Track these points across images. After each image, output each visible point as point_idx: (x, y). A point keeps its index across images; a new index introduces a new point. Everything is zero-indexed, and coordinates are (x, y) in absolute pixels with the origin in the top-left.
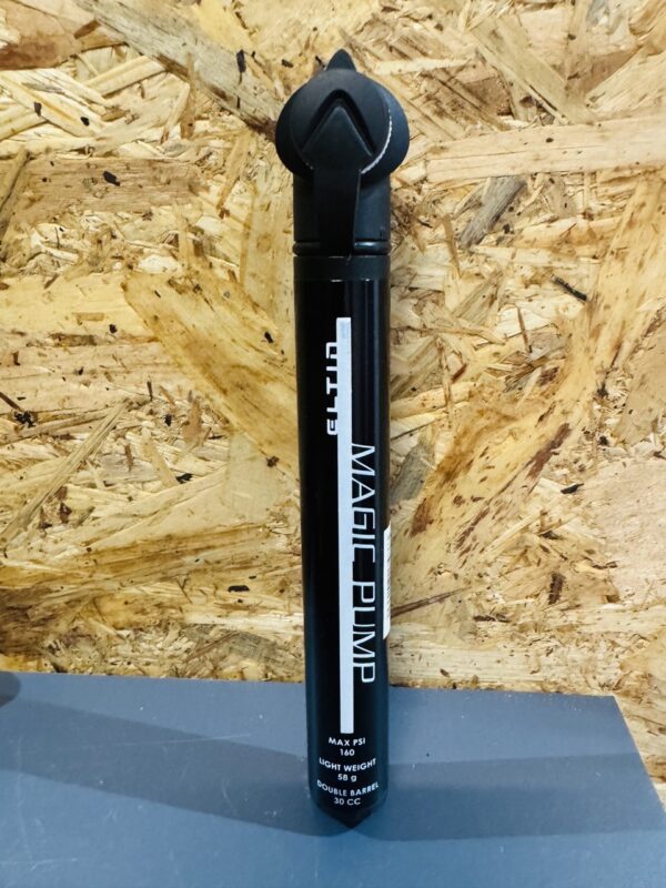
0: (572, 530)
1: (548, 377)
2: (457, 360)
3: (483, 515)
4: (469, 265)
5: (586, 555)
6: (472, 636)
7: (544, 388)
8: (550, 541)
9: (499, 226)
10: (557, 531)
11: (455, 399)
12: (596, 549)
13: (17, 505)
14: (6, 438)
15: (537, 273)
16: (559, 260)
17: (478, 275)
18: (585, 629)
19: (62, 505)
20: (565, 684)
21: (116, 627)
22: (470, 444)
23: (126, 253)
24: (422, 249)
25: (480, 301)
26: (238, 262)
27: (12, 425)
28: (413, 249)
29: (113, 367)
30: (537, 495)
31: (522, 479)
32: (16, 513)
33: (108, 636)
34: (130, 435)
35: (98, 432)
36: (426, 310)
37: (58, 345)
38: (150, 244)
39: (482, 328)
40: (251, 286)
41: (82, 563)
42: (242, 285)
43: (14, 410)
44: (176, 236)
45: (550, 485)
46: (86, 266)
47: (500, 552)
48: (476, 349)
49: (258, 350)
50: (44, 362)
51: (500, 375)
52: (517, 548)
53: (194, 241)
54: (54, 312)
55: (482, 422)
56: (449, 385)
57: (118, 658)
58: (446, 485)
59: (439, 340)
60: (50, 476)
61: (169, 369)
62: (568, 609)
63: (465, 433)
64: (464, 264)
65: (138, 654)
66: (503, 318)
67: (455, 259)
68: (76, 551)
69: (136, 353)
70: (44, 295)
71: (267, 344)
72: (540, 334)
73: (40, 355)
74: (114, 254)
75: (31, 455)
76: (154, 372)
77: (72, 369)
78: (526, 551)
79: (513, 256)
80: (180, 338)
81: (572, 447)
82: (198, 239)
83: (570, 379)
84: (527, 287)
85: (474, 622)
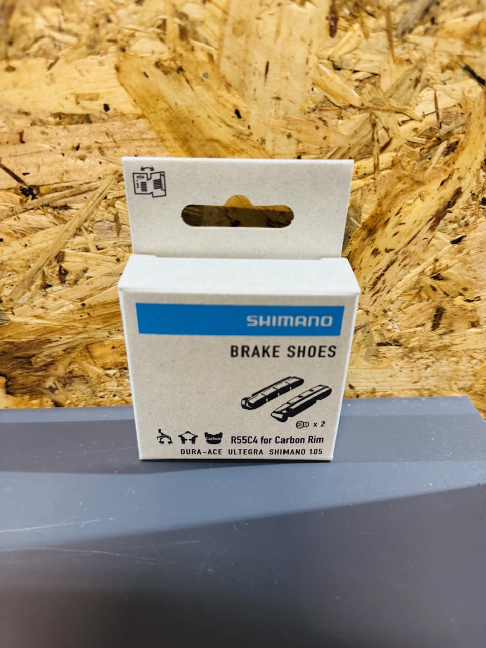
0: (455, 273)
1: (451, 149)
2: (385, 135)
3: (392, 263)
4: (402, 52)
5: (462, 291)
6: (374, 358)
7: (447, 158)
8: (438, 282)
9: (428, 17)
10: (444, 274)
11: (381, 166)
12: (468, 286)
13: (22, 269)
14: (13, 210)
15: (452, 61)
16: (469, 49)
17: (408, 61)
18: (454, 348)
19: (61, 267)
20: (435, 389)
21: (105, 368)
22: (388, 205)
23: (119, 37)
24: (367, 36)
25: (408, 83)
26: (216, 45)
27: (18, 198)
28: (360, 36)
29: (106, 143)
30: (433, 245)
31: (425, 233)
32: (21, 277)
33: (98, 375)
34: (118, 204)
35: (91, 202)
36: (364, 91)
37: (58, 124)
38: (141, 28)
39: (407, 107)
40: (226, 67)
41: (77, 317)
42: (218, 67)
43: (20, 185)
44: (164, 21)
45: (442, 238)
46: (84, 49)
47: (401, 292)
48: (400, 125)
49: (228, 125)
50: (46, 139)
51: (417, 147)
52: (413, 288)
53: (180, 26)
54: (56, 93)
55: (400, 186)
56: (378, 155)
57: (106, 393)
58: (367, 240)
59: (373, 117)
60: (50, 242)
61: (154, 143)
62: (444, 334)
63: (386, 196)
64: (398, 51)
65: (121, 388)
66: (423, 98)
67: (391, 47)
68: (72, 307)
69: (126, 129)
70: (47, 77)
71: (236, 119)
72: (449, 112)
73: (43, 133)
74: (109, 37)
75: (34, 225)
76: (141, 147)
77: (70, 146)
78: (420, 290)
79: (436, 44)
80: (164, 115)
81: (461, 206)
82: (182, 23)
83: (467, 150)
84: (443, 71)
85: (377, 347)
